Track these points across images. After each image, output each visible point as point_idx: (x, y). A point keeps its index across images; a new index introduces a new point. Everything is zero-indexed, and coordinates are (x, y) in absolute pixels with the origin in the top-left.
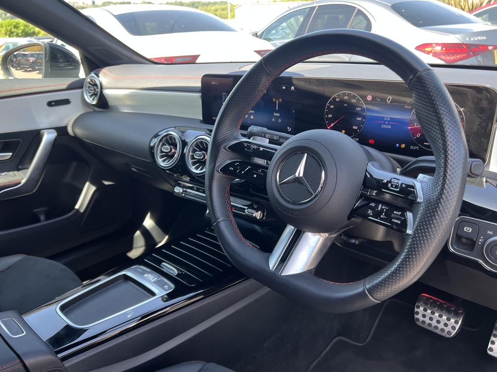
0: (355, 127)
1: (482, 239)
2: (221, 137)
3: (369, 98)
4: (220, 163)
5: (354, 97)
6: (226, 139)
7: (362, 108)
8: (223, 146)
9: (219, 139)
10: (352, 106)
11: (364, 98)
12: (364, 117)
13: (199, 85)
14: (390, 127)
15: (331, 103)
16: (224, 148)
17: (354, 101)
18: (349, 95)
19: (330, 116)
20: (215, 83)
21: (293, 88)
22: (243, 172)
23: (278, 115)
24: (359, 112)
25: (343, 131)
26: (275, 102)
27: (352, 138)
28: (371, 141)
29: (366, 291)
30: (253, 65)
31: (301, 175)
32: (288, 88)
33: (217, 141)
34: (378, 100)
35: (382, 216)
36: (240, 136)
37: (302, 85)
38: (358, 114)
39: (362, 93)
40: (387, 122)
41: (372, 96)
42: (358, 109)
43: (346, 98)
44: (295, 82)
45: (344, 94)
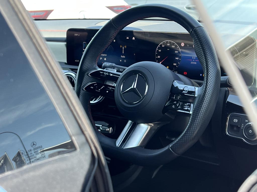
0: (175, 64)
1: (243, 125)
2: (85, 67)
3: (183, 45)
4: (84, 84)
5: (173, 44)
6: (88, 69)
7: (178, 51)
8: (86, 73)
9: (84, 69)
10: (172, 50)
11: (180, 44)
12: (180, 57)
13: (65, 36)
14: (196, 63)
15: (159, 48)
16: (87, 75)
17: (173, 47)
18: (170, 43)
19: (159, 57)
20: (77, 35)
21: (134, 38)
22: (99, 90)
23: (124, 57)
24: (177, 54)
25: (168, 67)
26: (122, 48)
27: (173, 71)
28: (185, 73)
29: (170, 149)
30: (107, 22)
31: (135, 87)
32: (131, 38)
33: (83, 70)
34: (188, 46)
35: (179, 107)
36: (97, 67)
37: (140, 36)
38: (176, 55)
39: (178, 41)
40: (194, 60)
41: (184, 43)
42: (176, 52)
43: (168, 45)
44: (135, 34)
45: (167, 42)
